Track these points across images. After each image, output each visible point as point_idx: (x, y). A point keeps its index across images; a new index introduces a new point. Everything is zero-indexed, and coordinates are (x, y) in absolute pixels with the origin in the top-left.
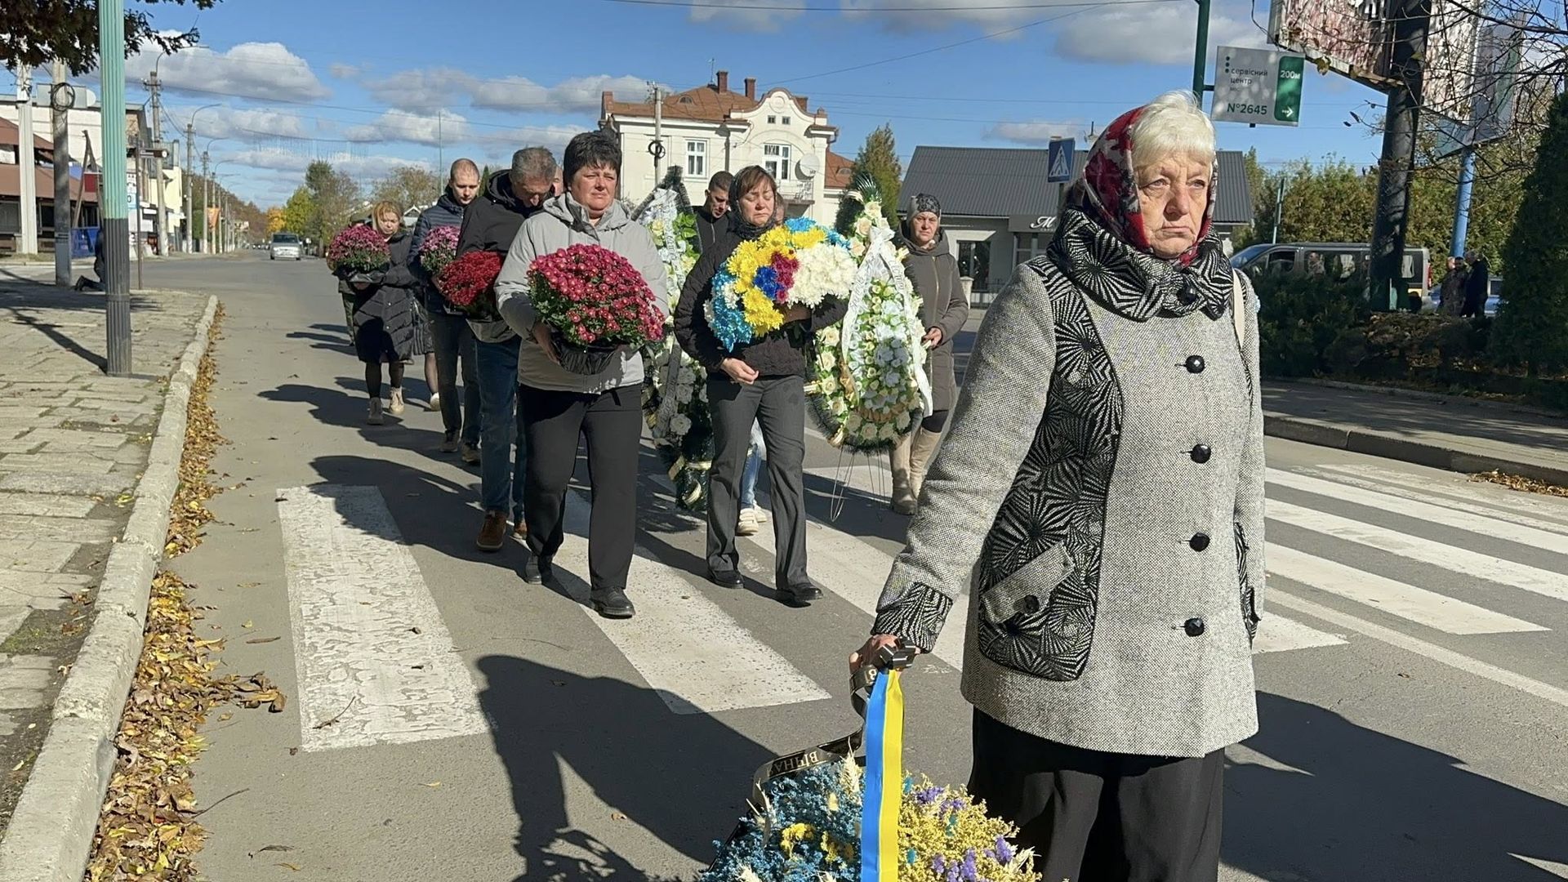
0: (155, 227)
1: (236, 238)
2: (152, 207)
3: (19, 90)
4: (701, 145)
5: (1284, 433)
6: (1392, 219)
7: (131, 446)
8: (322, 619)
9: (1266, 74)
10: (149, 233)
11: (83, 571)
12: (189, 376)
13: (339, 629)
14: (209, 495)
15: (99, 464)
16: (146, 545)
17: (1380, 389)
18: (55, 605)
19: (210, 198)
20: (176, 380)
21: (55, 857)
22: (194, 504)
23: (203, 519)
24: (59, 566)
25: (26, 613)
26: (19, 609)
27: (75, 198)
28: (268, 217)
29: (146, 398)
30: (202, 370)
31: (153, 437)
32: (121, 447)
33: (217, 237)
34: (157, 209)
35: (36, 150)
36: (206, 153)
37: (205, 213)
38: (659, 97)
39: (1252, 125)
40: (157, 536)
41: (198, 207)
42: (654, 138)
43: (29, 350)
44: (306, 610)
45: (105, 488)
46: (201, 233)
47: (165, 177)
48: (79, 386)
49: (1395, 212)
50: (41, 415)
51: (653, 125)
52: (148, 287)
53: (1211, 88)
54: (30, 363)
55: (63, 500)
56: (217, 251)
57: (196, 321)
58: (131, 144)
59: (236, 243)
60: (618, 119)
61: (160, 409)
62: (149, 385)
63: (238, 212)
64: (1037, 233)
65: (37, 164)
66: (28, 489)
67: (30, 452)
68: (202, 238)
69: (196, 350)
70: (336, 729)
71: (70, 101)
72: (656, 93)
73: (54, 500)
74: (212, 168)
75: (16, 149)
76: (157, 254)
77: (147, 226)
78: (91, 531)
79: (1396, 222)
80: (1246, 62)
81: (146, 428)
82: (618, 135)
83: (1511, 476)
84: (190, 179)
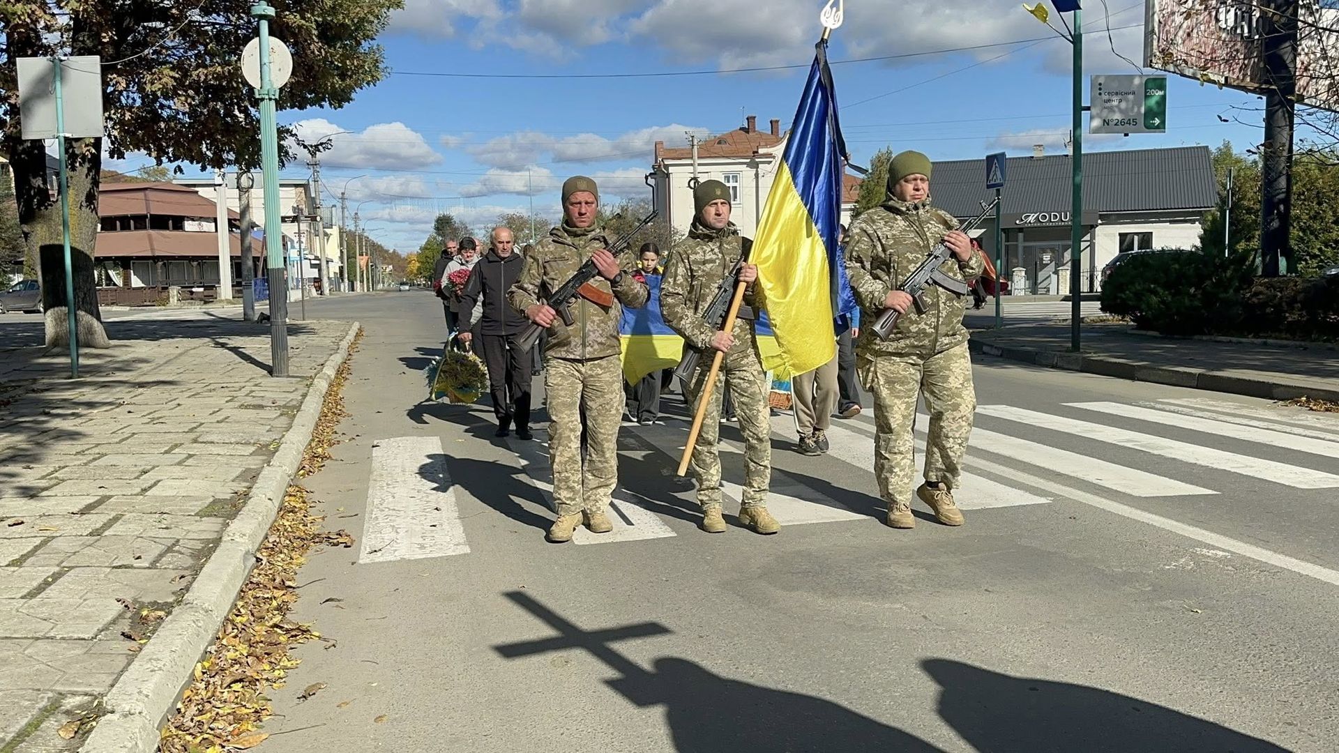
0: (320, 274)
1: (383, 278)
2: (317, 258)
3: (216, 176)
4: (735, 178)
5: (1152, 378)
6: (1276, 200)
7: (282, 417)
8: (384, 505)
9: (1134, 93)
10: (315, 278)
11: (245, 481)
12: (329, 376)
13: (394, 510)
14: (330, 445)
15: (262, 427)
16: (284, 468)
17: (1256, 341)
18: (228, 497)
19: (361, 248)
20: (319, 378)
21: (219, 590)
22: (320, 450)
23: (323, 458)
24: (231, 478)
25: (211, 499)
26: (208, 497)
27: (259, 255)
28: (407, 261)
29: (296, 389)
30: (339, 372)
31: (297, 412)
32: (275, 418)
33: (368, 279)
34: (319, 260)
35: (230, 220)
36: (356, 214)
37: (358, 260)
38: (695, 143)
39: (1126, 135)
40: (292, 463)
41: (351, 257)
42: (692, 176)
43: (221, 364)
44: (376, 501)
45: (261, 439)
46: (355, 276)
47: (326, 234)
48: (252, 384)
49: (1278, 194)
50: (227, 402)
51: (691, 165)
52: (309, 318)
53: (1088, 109)
54: (222, 372)
55: (237, 446)
56: (368, 290)
57: (341, 340)
58: (294, 213)
59: (383, 283)
60: (667, 162)
61: (304, 396)
62: (300, 381)
63: (385, 258)
64: (1022, 228)
65: (231, 231)
66: (216, 441)
67: (218, 422)
68: (356, 280)
69: (338, 359)
70: (379, 554)
71: (251, 183)
72: (692, 141)
73: (232, 446)
74: (361, 224)
75: (215, 220)
76: (321, 294)
77: (314, 273)
78: (252, 462)
79: (1281, 201)
80: (1115, 86)
81: (294, 407)
82: (668, 175)
83: (1315, 400)
84: (345, 235)
